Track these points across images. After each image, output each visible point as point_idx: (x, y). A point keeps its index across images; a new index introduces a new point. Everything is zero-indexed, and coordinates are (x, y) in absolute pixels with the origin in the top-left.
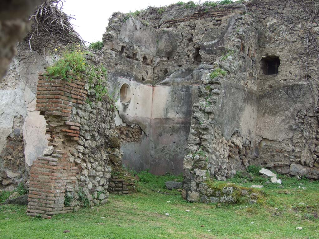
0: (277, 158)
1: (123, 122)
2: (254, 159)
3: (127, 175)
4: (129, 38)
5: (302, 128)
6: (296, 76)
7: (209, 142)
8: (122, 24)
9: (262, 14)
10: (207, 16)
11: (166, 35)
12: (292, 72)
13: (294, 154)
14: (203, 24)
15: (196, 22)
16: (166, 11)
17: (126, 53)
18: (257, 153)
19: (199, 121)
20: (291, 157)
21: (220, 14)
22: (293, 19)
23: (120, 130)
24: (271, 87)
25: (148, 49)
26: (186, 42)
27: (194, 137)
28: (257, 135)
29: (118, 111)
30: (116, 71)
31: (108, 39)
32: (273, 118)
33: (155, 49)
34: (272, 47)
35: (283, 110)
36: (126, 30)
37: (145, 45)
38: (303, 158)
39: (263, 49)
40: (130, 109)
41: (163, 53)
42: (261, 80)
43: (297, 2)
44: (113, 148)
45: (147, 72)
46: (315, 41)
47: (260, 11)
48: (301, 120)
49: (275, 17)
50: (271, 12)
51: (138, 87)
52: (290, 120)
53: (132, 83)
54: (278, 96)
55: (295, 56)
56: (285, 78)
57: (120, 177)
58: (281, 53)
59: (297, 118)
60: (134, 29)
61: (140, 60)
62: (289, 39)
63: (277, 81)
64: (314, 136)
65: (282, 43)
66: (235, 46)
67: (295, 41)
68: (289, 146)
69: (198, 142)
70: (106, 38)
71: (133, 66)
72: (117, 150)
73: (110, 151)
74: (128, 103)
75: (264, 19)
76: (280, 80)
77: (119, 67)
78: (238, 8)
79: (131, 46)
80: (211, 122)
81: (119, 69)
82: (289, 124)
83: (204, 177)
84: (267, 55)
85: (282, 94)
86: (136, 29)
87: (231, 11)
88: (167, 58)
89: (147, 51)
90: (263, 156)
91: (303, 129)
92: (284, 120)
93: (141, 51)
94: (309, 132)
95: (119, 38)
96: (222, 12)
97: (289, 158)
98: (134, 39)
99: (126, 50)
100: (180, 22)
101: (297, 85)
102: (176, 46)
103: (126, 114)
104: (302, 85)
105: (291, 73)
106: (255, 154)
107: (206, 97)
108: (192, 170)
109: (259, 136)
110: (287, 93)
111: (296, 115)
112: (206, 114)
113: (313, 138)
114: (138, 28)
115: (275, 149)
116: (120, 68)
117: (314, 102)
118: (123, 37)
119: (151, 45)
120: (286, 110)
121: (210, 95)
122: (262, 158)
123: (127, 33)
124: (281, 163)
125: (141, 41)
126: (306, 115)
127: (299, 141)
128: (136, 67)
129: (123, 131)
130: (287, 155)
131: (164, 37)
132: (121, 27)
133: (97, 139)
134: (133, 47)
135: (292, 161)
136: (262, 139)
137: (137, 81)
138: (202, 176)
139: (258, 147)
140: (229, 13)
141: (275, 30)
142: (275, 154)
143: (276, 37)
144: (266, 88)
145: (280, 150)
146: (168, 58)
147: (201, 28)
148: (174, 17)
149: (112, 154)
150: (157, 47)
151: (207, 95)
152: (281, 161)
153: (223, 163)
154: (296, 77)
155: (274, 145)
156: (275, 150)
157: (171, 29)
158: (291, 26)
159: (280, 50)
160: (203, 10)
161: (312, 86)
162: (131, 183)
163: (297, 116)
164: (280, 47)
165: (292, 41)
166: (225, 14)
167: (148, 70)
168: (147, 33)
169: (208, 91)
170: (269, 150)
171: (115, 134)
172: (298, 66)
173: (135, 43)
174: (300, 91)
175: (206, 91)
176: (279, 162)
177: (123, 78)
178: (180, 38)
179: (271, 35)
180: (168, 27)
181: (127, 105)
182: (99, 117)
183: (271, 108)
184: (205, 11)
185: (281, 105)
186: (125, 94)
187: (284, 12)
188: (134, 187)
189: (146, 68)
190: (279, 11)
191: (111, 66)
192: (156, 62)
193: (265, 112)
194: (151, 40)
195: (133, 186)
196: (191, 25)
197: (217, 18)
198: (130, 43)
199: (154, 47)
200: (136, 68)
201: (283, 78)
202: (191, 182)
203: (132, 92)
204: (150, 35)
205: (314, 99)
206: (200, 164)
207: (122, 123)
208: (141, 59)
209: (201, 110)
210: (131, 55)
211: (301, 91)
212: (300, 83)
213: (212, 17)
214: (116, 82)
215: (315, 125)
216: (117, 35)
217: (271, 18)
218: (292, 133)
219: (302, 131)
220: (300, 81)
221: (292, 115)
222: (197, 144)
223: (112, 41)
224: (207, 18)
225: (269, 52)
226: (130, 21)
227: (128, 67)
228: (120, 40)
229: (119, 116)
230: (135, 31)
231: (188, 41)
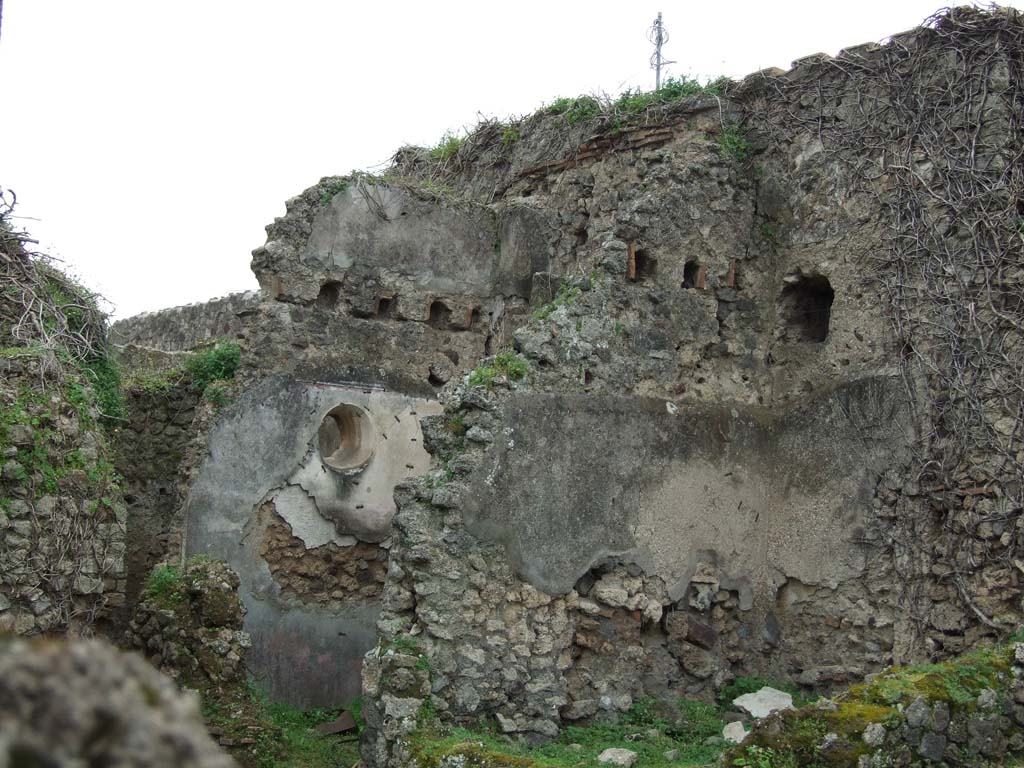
0: (828, 650)
1: (341, 533)
2: (766, 654)
3: (240, 712)
4: (351, 251)
5: (890, 540)
6: (872, 346)
7: (434, 606)
8: (315, 210)
9: (782, 124)
10: (621, 146)
11: (518, 221)
12: (861, 333)
13: (875, 635)
14: (612, 177)
15: (593, 170)
16: (523, 138)
17: (348, 301)
18: (772, 633)
19: (406, 535)
20: (869, 645)
21: (653, 139)
22: (863, 139)
23: (327, 559)
24: (808, 386)
25: (451, 275)
26: (569, 240)
27: (394, 589)
28: (770, 567)
29: (313, 497)
30: (299, 368)
31: (267, 267)
32: (811, 505)
33: (487, 272)
34: (806, 246)
35: (836, 471)
36: (335, 230)
37: (431, 268)
38: (898, 649)
39: (787, 251)
40: (369, 490)
41: (509, 285)
42: (782, 364)
43: (874, 75)
44: (212, 625)
45: (450, 357)
46: (918, 216)
47: (777, 114)
48: (887, 511)
49: (815, 135)
50: (804, 116)
51: (409, 410)
52: (856, 509)
53: (377, 402)
54: (824, 423)
55: (870, 273)
56: (846, 356)
58: (834, 265)
59: (877, 502)
60: (373, 218)
61: (412, 317)
62: (852, 210)
63: (824, 368)
64: (925, 570)
65: (833, 229)
66: (600, 265)
67: (867, 221)
68: (859, 607)
69: (405, 606)
70: (259, 264)
71: (383, 342)
72: (227, 633)
73: (204, 636)
74: (361, 467)
75: (789, 143)
76: (833, 361)
77: (312, 352)
78: (704, 110)
79: (366, 278)
80: (448, 540)
81: (314, 360)
82: (853, 526)
83: (406, 722)
84: (798, 272)
85: (833, 415)
86: (383, 218)
87: (682, 126)
88: (522, 301)
89: (447, 283)
90: (791, 641)
91: (894, 541)
92: (839, 512)
93: (412, 291)
94: (912, 553)
95: (302, 258)
96: (657, 132)
97: (865, 650)
98: (376, 251)
99: (346, 292)
100: (556, 172)
101: (873, 380)
102: (542, 258)
103: (351, 505)
104: (886, 378)
105: (860, 338)
106: (766, 634)
107: (445, 453)
108: (378, 697)
109: (774, 571)
110: (847, 409)
111: (874, 491)
112: (437, 512)
113: (922, 577)
114: (392, 211)
115: (822, 616)
116: (319, 354)
117: (919, 443)
118: (322, 254)
119: (465, 260)
120: (844, 472)
121: (460, 446)
122: (789, 650)
123: (343, 237)
124: (838, 669)
125: (412, 256)
126: (899, 491)
127: (886, 586)
128: (398, 344)
129: (344, 563)
130: (854, 638)
131: (515, 229)
132: (310, 220)
133: (40, 607)
134: (378, 279)
135: (872, 663)
136: (783, 581)
137: (399, 390)
138: (397, 716)
139: (776, 610)
140: (679, 131)
141: (815, 180)
142: (823, 633)
143: (817, 207)
144: (796, 393)
145: (836, 620)
146: (527, 300)
147: (606, 189)
148: (540, 157)
149: (207, 644)
150: (496, 264)
151: (446, 447)
152: (839, 662)
153: (534, 673)
154: (873, 351)
155: (819, 603)
156: (822, 621)
157: (532, 200)
158: (860, 162)
159: (829, 254)
160: (610, 127)
161: (911, 382)
162: (245, 740)
163: (876, 496)
164: (829, 243)
165: (859, 220)
166: (668, 137)
167: (455, 349)
168: (438, 225)
169: (449, 437)
170: (808, 622)
171: (221, 582)
172: (877, 311)
173: (384, 266)
174: (881, 401)
175: (440, 436)
176: (833, 664)
177: (333, 389)
178: (555, 230)
179: (806, 198)
180: (527, 193)
181: (357, 474)
182: (43, 542)
183: (807, 468)
184: (614, 132)
185: (832, 455)
187: (841, 112)
188: (254, 751)
189: (446, 342)
190: (826, 112)
191: (273, 352)
192: (496, 316)
193: (790, 483)
194: (459, 244)
195: (249, 748)
196: (581, 180)
197: (647, 154)
198: (357, 267)
199: (478, 267)
200: (394, 347)
201: (840, 356)
202: (376, 738)
203: (375, 429)
204: (453, 230)
205: (919, 431)
206: (394, 679)
207: (333, 536)
208: (419, 314)
209: (419, 499)
210: (368, 307)
211: (884, 401)
212: (882, 372)
213: (635, 149)
214: (299, 402)
215: (927, 529)
216: (297, 249)
217: (805, 139)
218: (862, 559)
219: (890, 550)
220: (882, 366)
221: (863, 492)
222: (402, 612)
223: (275, 272)
224: (623, 155)
225: (802, 263)
226: (354, 196)
227: (356, 350)
228: (310, 263)
229: (316, 513)
230: (378, 225)
231: (576, 238)
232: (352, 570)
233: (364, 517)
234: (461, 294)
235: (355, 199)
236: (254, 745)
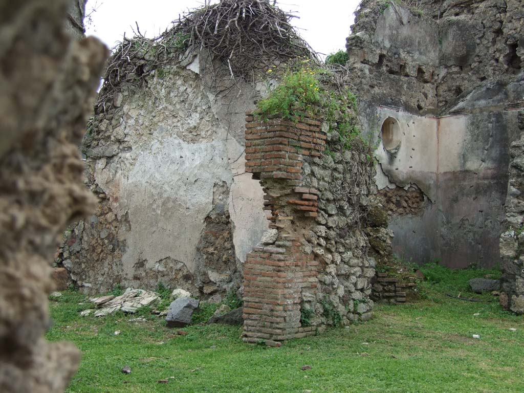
1: (391, 182)
3: (401, 270)
4: (390, 40)
8: (376, 17)
11: (455, 28)
17: (387, 65)
19: (522, 171)
23: (385, 195)
25: (425, 54)
26: (490, 36)
27: (516, 201)
29: (381, 164)
30: (373, 98)
31: (356, 46)
33: (437, 54)
36: (384, 28)
37: (418, 50)
40: (400, 160)
41: (450, 60)
44: (375, 226)
45: (425, 96)
51: (412, 121)
53: (401, 115)
57: (391, 274)
60: (398, 23)
61: (411, 75)
70: (351, 45)
71: (401, 86)
72: (383, 230)
73: (371, 231)
74: (396, 149)
77: (376, 90)
81: (378, 94)
86: (402, 23)
88: (458, 68)
89: (424, 58)
93: (412, 60)
95: (373, 41)
98: (399, 40)
99: (387, 60)
100: (478, 2)
102: (473, 45)
103: (394, 168)
108: (517, 257)
114: (405, 21)
116: (379, 91)
118: (380, 39)
119: (430, 47)
123: (387, 32)
125: (411, 43)
128: (407, 88)
129: (391, 197)
131: (452, 32)
132: (375, 23)
133: (348, 213)
134: (399, 55)
137: (408, 111)
146: (461, 68)
147: (516, 8)
149: (374, 236)
150: (440, 50)
157: (462, 17)
162: (409, 284)
167: (426, 92)
168: (421, 28)
171: (378, 203)
173: (402, 48)
177: (386, 109)
178: (480, 31)
180: (457, 15)
181: (395, 152)
182: (348, 176)
186: (391, 136)
188: (415, 290)
189: (423, 88)
191: (363, 89)
192: (441, 76)
194: (428, 39)
195: (413, 288)
196: (499, 4)
198: (392, 48)
199: (434, 51)
200: (405, 89)
202: (515, 280)
203: (401, 129)
204: (426, 32)
207: (388, 184)
208: (413, 73)
210: (396, 69)
214: (374, 115)
216: (370, 36)
223: (362, 48)
226: (391, 11)
227: (392, 89)
228: (376, 44)
229: (382, 172)
230: (400, 26)
231: (494, 34)
232: (394, 200)
233: (399, 174)
234: (428, 64)
235: (392, 13)
236: (415, 287)
